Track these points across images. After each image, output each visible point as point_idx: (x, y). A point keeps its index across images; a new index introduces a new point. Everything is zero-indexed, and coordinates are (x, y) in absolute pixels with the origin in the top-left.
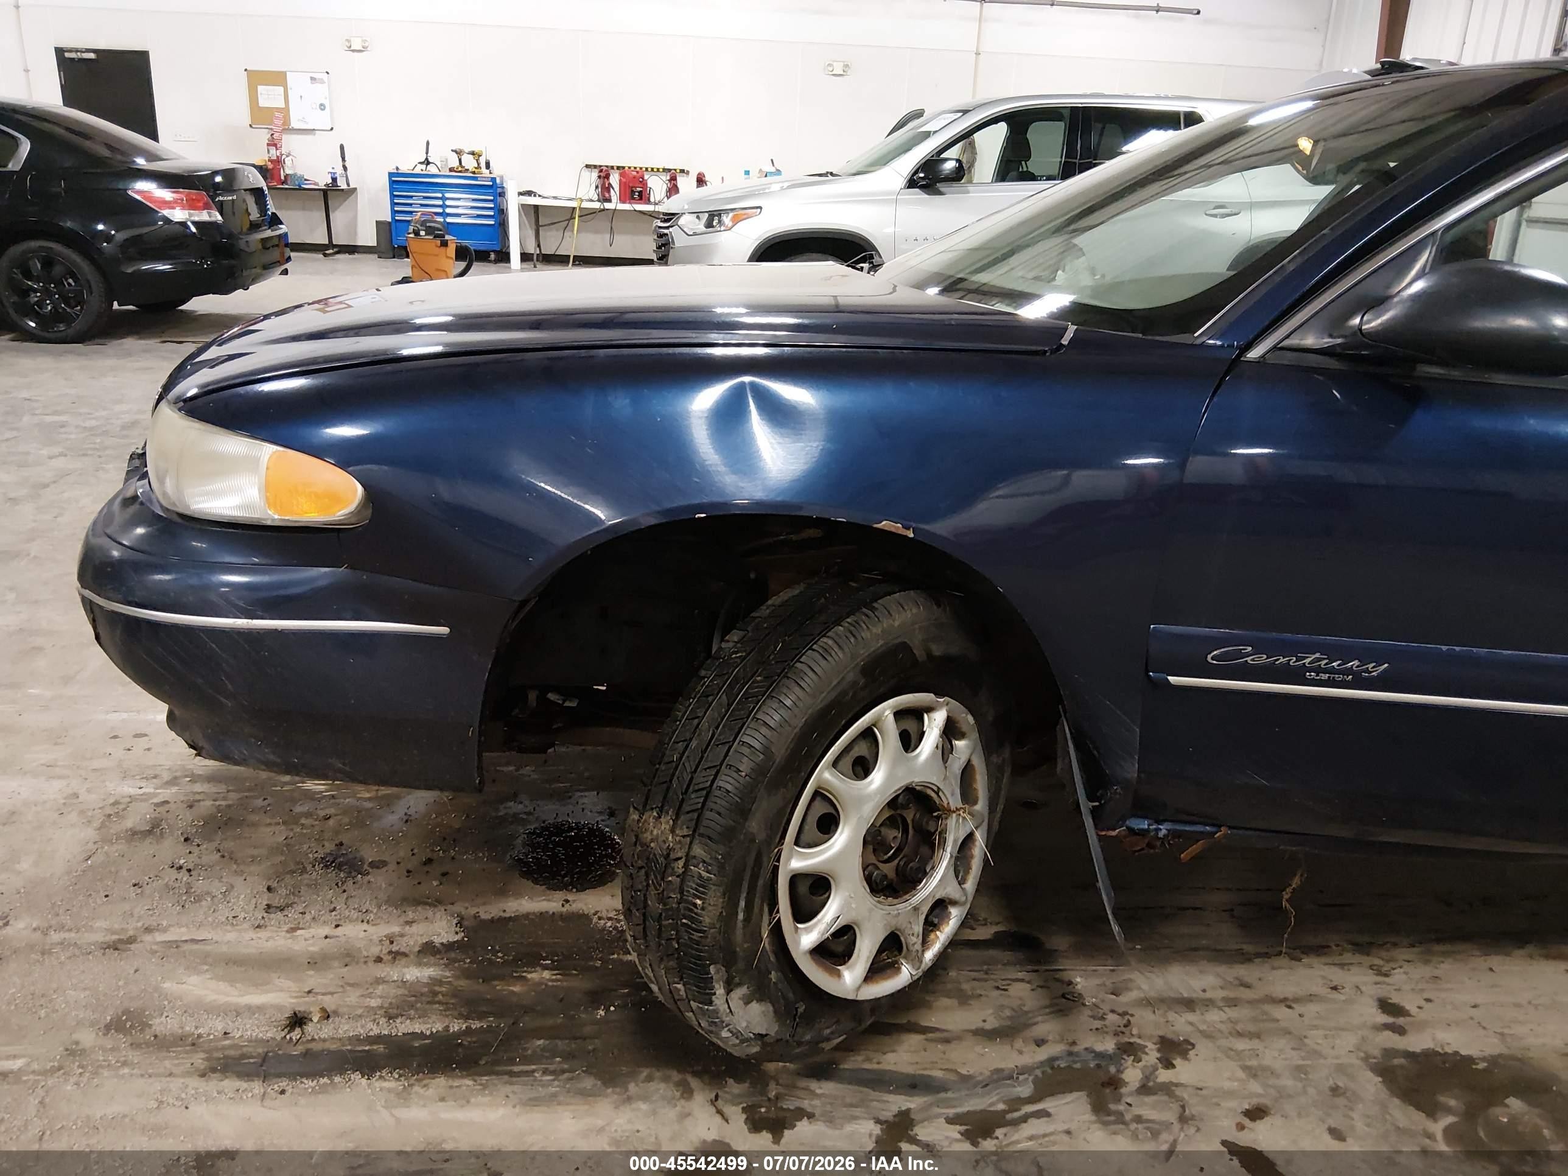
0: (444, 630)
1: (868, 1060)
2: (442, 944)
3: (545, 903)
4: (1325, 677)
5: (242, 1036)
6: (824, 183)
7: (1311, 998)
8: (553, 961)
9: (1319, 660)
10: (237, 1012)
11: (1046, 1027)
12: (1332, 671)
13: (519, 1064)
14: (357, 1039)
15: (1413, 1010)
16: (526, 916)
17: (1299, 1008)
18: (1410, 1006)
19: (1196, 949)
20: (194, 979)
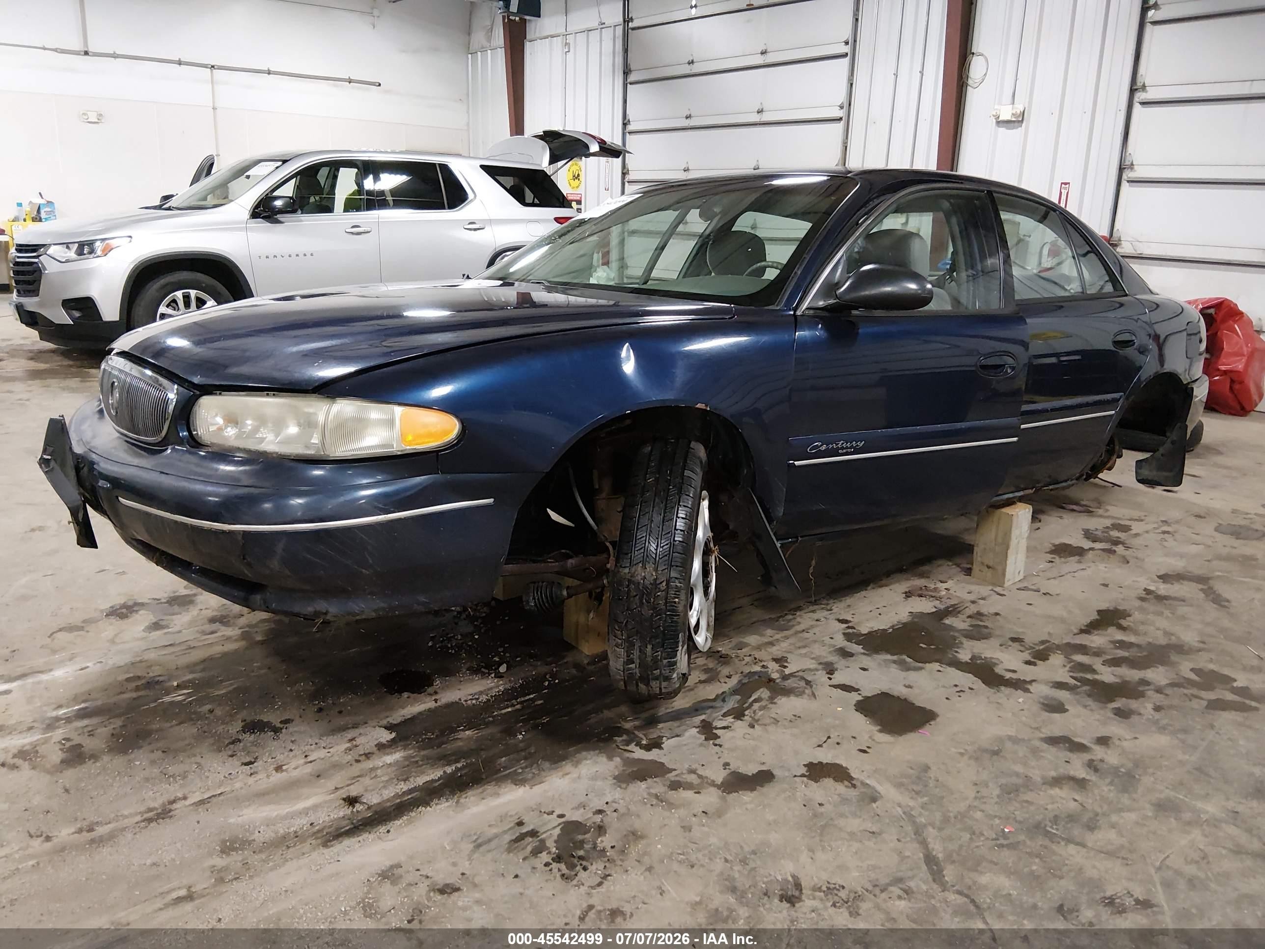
0: (492, 500)
1: (666, 709)
2: (387, 741)
3: (423, 705)
4: (845, 451)
5: (323, 821)
6: (186, 215)
7: (812, 627)
8: (465, 727)
9: (843, 444)
10: (292, 816)
11: (725, 671)
12: (847, 448)
13: (503, 771)
14: (397, 796)
15: (852, 620)
16: (420, 713)
17: (812, 632)
18: (849, 619)
19: (754, 623)
20: (245, 811)
